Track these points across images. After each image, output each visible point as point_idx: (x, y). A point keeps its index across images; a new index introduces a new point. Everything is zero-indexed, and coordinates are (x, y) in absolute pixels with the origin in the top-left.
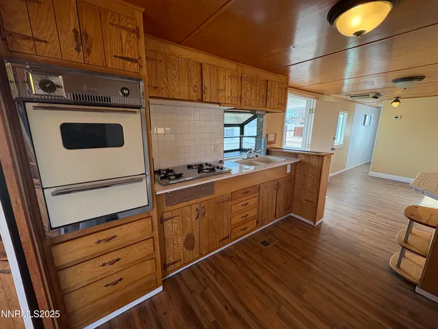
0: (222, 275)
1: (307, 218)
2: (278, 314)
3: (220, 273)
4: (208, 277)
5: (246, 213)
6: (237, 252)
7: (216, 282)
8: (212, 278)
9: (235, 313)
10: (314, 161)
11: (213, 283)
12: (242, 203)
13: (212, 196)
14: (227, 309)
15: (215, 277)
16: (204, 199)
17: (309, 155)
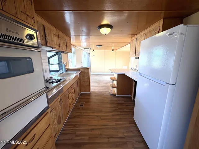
0: (77, 124)
1: (87, 91)
2: (101, 119)
3: (76, 124)
4: (72, 129)
5: (72, 97)
6: (74, 114)
7: (77, 128)
8: (75, 128)
9: (92, 130)
10: (86, 71)
11: (77, 129)
12: (71, 93)
13: (63, 93)
14: (89, 131)
15: (75, 127)
16: (61, 95)
17: (84, 69)
